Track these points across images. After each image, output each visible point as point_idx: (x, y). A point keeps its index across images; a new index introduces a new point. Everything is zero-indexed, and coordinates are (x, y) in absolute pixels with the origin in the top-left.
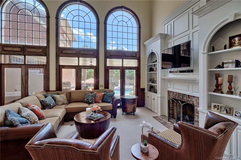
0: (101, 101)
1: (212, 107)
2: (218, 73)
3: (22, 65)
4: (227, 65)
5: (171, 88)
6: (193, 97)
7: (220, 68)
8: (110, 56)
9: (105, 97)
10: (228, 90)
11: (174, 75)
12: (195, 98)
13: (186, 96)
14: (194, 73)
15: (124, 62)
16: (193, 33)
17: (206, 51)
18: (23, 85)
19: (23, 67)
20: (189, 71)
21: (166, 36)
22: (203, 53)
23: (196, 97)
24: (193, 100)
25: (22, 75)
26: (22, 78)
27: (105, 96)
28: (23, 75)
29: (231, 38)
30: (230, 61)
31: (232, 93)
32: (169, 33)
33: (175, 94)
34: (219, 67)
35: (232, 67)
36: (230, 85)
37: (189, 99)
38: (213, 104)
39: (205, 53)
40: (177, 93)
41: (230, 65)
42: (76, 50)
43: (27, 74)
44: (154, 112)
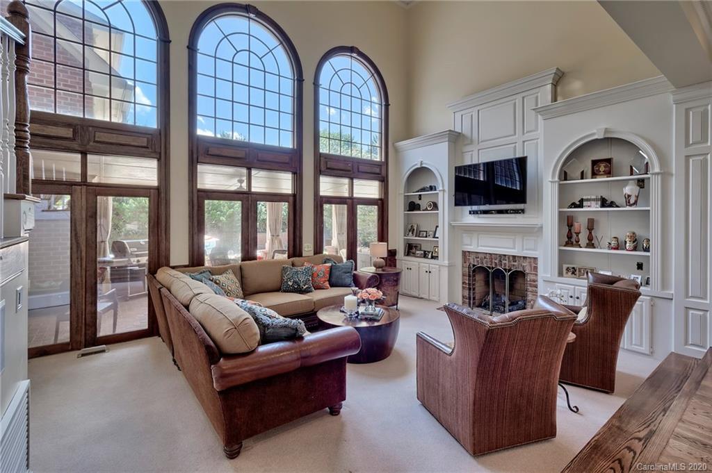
0: (327, 284)
1: (565, 271)
2: (572, 214)
3: (75, 185)
4: (589, 203)
5: (471, 245)
6: (525, 258)
7: (575, 207)
8: (327, 168)
9: (336, 273)
10: (588, 242)
11: (479, 218)
12: (528, 260)
13: (509, 258)
14: (525, 215)
15: (355, 186)
16: (524, 142)
17: (557, 179)
18: (77, 251)
19: (79, 191)
20: (516, 212)
21: (458, 136)
22: (551, 182)
23: (529, 258)
24: (523, 264)
25: (75, 220)
26: (75, 230)
27: (333, 271)
28: (78, 217)
29: (595, 163)
30: (593, 197)
31: (593, 246)
32: (466, 131)
33: (480, 256)
34: (574, 205)
35: (595, 207)
36: (590, 233)
37: (515, 264)
38: (565, 266)
39: (555, 182)
40: (487, 253)
41: (593, 203)
42: (245, 149)
43: (92, 216)
44: (429, 300)
